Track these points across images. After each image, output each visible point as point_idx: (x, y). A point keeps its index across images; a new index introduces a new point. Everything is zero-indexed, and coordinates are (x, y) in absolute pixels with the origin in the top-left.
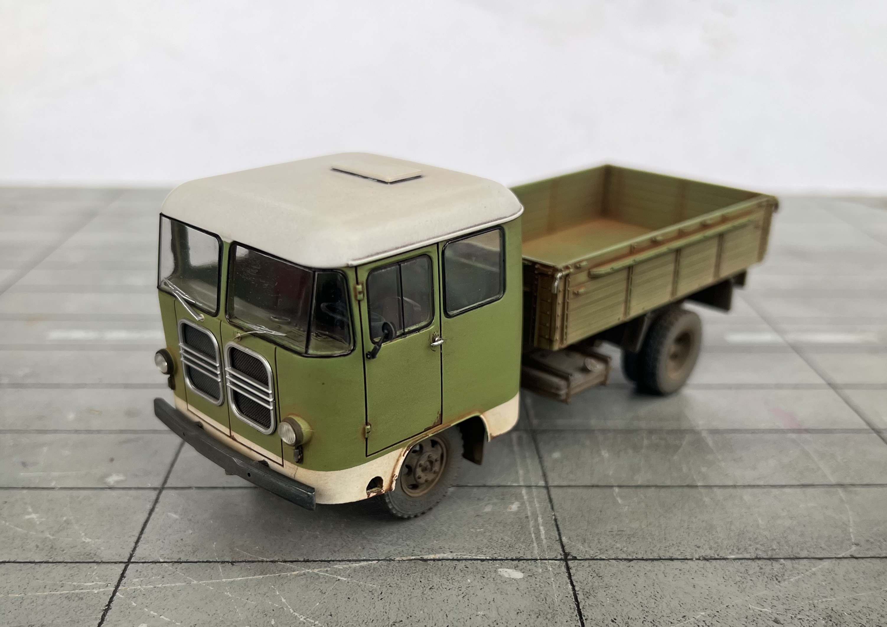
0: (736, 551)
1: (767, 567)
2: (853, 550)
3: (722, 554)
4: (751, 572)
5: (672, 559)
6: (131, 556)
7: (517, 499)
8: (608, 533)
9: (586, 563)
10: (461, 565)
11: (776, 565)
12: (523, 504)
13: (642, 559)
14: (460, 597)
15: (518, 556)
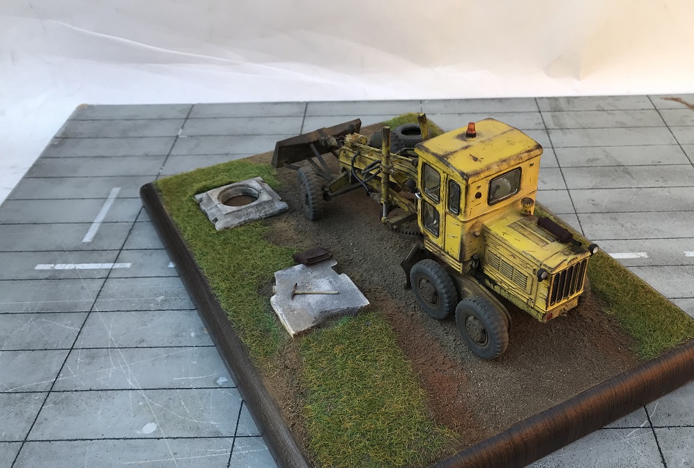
6: (236, 433)
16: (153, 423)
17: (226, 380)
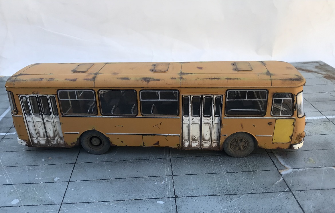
0: (220, 193)
1: (228, 197)
2: (252, 191)
3: (217, 194)
4: (223, 199)
5: (203, 196)
6: (62, 202)
7: (164, 180)
8: (187, 189)
9: (180, 198)
10: (147, 200)
11: (231, 196)
12: (165, 181)
13: (195, 196)
14: (147, 210)
15: (163, 197)
16: (18, 199)
17: (58, 179)
